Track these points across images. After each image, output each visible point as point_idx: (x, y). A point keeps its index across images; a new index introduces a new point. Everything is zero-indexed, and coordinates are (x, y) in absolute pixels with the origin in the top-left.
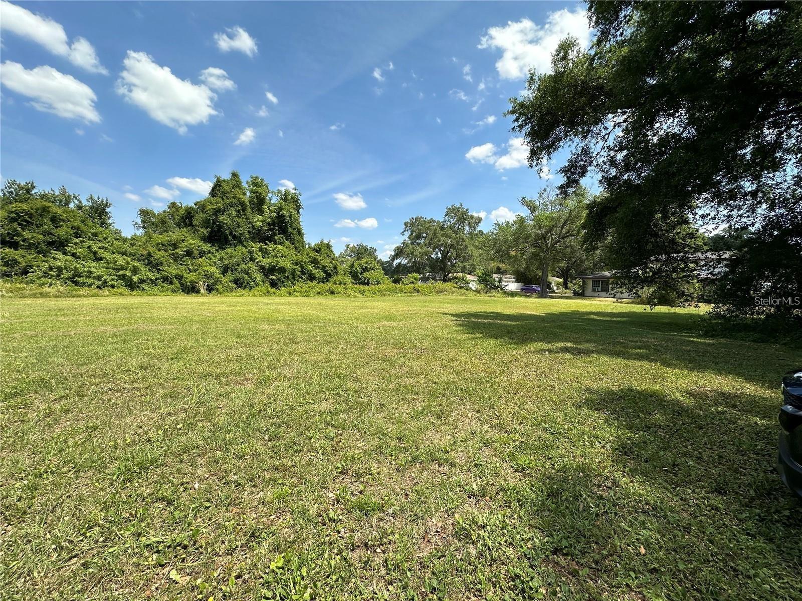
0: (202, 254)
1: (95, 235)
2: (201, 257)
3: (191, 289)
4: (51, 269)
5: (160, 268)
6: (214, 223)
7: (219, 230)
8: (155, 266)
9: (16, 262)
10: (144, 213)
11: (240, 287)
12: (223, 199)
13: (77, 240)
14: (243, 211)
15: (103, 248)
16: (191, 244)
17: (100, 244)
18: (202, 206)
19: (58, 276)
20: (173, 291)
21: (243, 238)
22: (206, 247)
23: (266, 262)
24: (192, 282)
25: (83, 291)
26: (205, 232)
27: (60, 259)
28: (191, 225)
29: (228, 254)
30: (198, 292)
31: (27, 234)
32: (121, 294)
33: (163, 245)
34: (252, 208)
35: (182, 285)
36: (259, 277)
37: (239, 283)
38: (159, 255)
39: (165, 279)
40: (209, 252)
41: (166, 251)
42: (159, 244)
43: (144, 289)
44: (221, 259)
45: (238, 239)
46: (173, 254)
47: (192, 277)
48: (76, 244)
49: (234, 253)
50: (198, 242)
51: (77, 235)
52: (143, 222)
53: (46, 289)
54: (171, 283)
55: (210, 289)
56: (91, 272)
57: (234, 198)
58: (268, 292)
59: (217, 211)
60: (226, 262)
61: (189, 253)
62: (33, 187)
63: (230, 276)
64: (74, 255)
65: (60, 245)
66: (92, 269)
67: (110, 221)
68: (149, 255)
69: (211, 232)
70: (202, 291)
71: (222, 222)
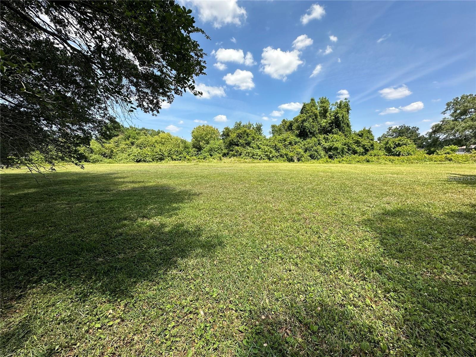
0: (296, 143)
1: (258, 139)
2: (295, 145)
3: (291, 160)
4: (247, 153)
5: (279, 150)
6: (302, 127)
7: (304, 130)
8: (277, 150)
9: (238, 151)
10: (273, 126)
11: (312, 159)
12: (306, 114)
13: (253, 142)
14: (316, 118)
15: (261, 144)
16: (291, 139)
17: (260, 142)
18: (296, 120)
19: (248, 155)
20: (284, 161)
21: (315, 133)
22: (298, 139)
23: (327, 145)
24: (291, 157)
25: (256, 161)
26: (297, 132)
27: (249, 149)
28: (291, 129)
29: (307, 142)
30: (294, 161)
31: (241, 141)
32: (266, 162)
33: (281, 141)
34: (320, 116)
35: (287, 158)
36: (323, 153)
37: (312, 157)
38: (279, 145)
39: (281, 156)
40: (299, 142)
41: (281, 143)
42: (279, 140)
43: (273, 160)
44: (304, 145)
45: (313, 134)
46: (284, 144)
47: (291, 154)
48: (253, 143)
49: (311, 141)
50: (294, 138)
51: (253, 140)
52: (272, 130)
53: (246, 160)
54: (283, 157)
55: (299, 160)
56: (257, 154)
57: (311, 112)
58: (327, 161)
59: (303, 121)
60: (307, 146)
61: (290, 143)
62: (241, 123)
63: (308, 153)
64: (252, 147)
65: (248, 144)
66: (258, 153)
67: (262, 132)
68: (276, 145)
69: (300, 132)
70: (295, 161)
71: (305, 126)
